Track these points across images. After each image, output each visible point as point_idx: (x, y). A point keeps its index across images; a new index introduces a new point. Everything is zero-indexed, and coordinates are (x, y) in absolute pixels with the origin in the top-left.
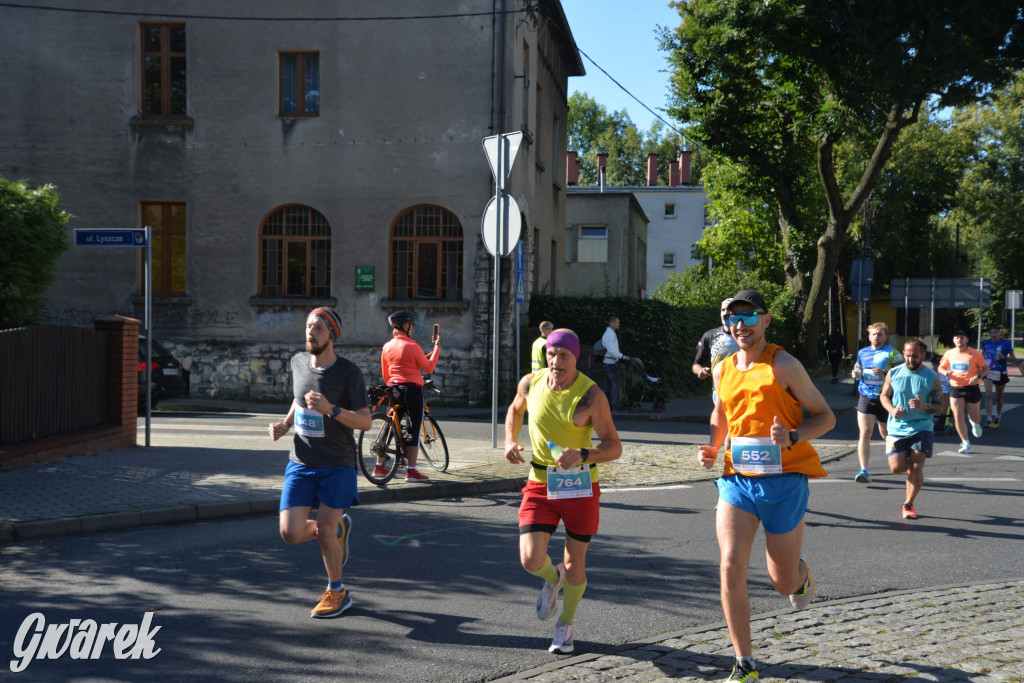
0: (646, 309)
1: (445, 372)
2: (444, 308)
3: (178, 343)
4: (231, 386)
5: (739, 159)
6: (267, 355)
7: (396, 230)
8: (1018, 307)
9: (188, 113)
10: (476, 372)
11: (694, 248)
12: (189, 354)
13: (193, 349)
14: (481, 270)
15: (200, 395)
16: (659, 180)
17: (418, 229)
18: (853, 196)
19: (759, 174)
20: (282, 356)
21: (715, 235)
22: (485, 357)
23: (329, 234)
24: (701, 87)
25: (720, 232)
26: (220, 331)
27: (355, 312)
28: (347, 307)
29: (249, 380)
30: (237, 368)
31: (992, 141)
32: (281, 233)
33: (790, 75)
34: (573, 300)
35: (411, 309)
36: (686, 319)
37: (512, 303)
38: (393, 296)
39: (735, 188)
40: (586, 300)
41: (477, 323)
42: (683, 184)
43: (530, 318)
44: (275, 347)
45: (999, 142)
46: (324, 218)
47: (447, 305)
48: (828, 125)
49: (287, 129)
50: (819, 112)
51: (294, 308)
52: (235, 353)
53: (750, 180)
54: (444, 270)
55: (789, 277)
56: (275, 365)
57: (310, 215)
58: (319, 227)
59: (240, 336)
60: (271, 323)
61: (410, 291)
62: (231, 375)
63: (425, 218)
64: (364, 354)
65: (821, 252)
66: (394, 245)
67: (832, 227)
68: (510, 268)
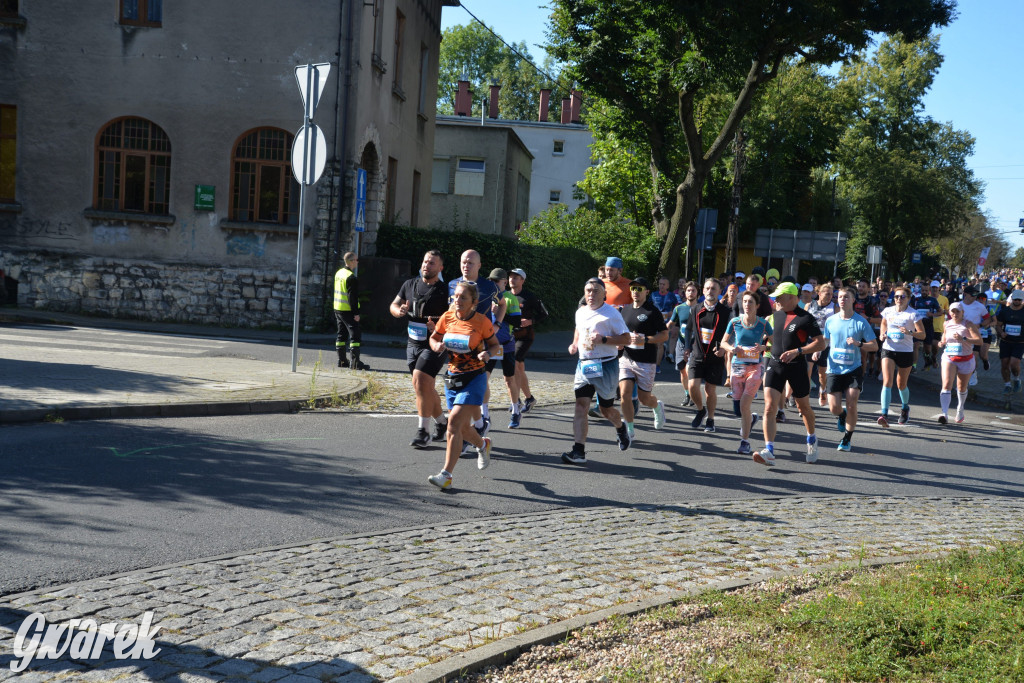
0: (490, 245)
1: (283, 296)
2: (284, 233)
3: (6, 251)
4: (62, 299)
5: (615, 100)
6: (102, 269)
7: (239, 151)
8: (878, 262)
9: (20, 12)
10: (313, 298)
11: (575, 188)
12: (18, 264)
13: (22, 258)
14: (322, 196)
15: (29, 305)
16: (550, 117)
17: (262, 151)
18: (713, 147)
19: (633, 118)
20: (116, 271)
21: (597, 176)
22: (323, 283)
23: (169, 150)
24: (580, 27)
25: (602, 173)
26: (52, 242)
27: (193, 231)
28: (185, 225)
29: (81, 292)
30: (68, 280)
31: (876, 99)
32: (119, 146)
33: (651, 22)
34: (422, 233)
35: (251, 231)
36: (532, 257)
37: (353, 231)
38: (233, 218)
39: (609, 130)
40: (435, 233)
41: (316, 249)
42: (573, 122)
43: (378, 248)
44: (109, 261)
45: (882, 101)
46: (164, 133)
47: (288, 229)
48: (688, 75)
49: (127, 39)
50: (680, 61)
51: (130, 223)
52: (67, 265)
53: (623, 123)
54: (286, 194)
55: (655, 222)
56: (110, 280)
57: (150, 129)
58: (159, 142)
59: (73, 248)
60: (106, 237)
61: (251, 214)
62: (62, 287)
63: (269, 142)
64: (202, 273)
65: (680, 199)
66: (237, 166)
67: (691, 176)
68: (352, 197)
